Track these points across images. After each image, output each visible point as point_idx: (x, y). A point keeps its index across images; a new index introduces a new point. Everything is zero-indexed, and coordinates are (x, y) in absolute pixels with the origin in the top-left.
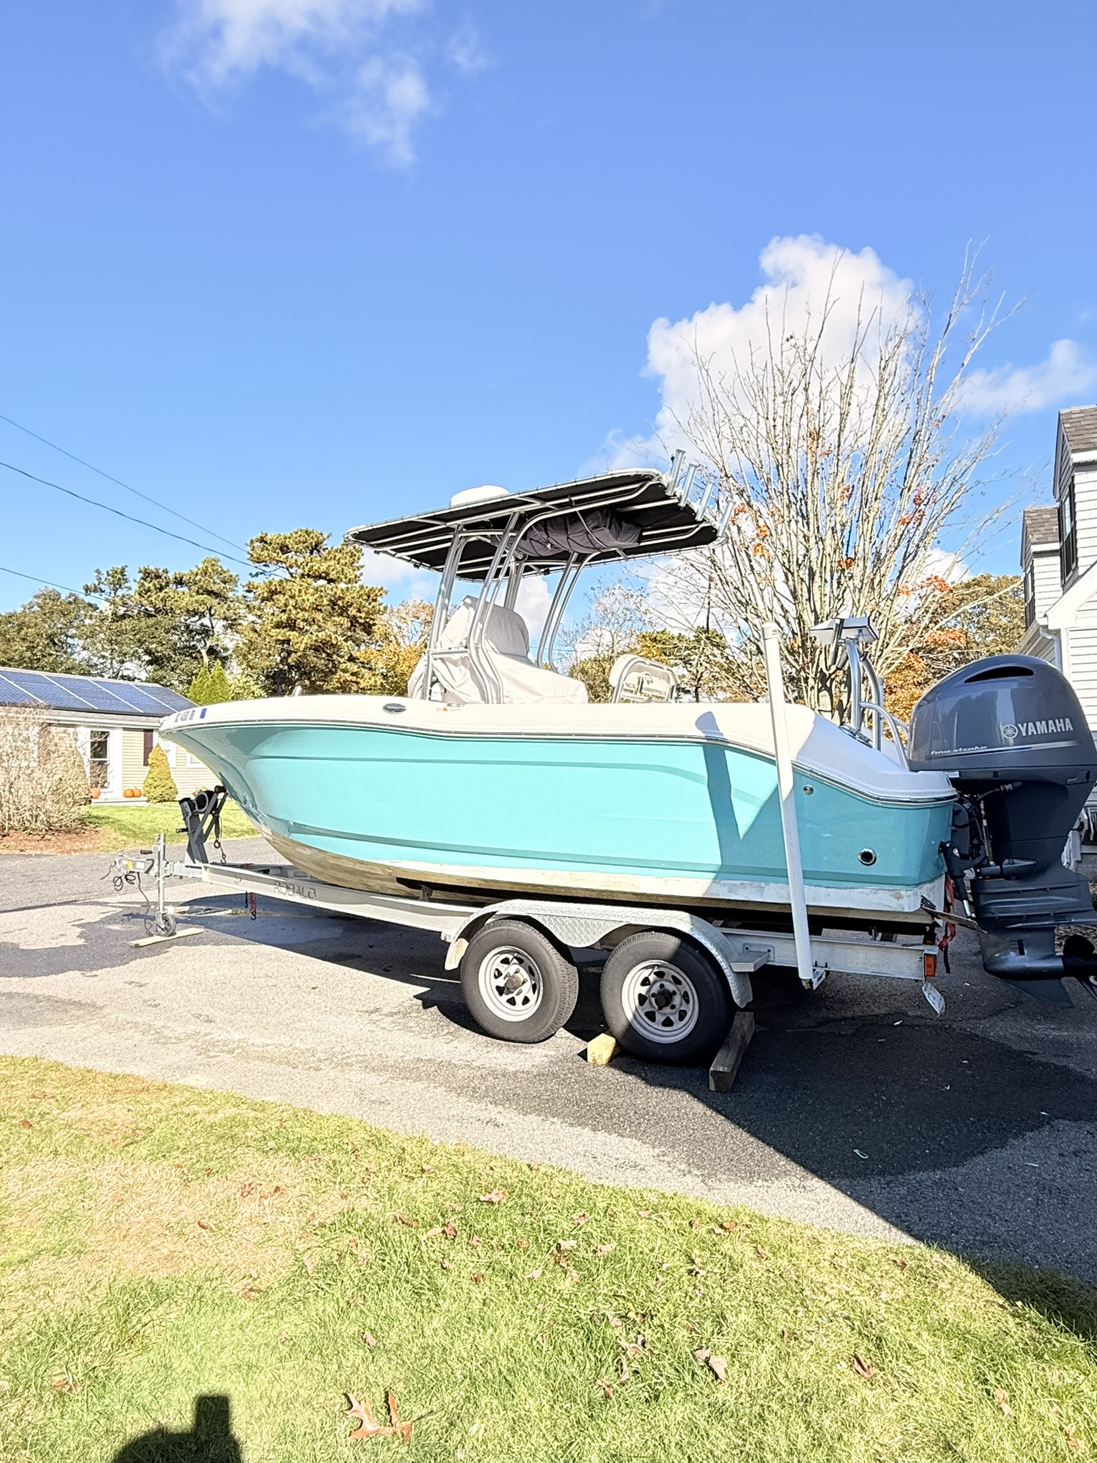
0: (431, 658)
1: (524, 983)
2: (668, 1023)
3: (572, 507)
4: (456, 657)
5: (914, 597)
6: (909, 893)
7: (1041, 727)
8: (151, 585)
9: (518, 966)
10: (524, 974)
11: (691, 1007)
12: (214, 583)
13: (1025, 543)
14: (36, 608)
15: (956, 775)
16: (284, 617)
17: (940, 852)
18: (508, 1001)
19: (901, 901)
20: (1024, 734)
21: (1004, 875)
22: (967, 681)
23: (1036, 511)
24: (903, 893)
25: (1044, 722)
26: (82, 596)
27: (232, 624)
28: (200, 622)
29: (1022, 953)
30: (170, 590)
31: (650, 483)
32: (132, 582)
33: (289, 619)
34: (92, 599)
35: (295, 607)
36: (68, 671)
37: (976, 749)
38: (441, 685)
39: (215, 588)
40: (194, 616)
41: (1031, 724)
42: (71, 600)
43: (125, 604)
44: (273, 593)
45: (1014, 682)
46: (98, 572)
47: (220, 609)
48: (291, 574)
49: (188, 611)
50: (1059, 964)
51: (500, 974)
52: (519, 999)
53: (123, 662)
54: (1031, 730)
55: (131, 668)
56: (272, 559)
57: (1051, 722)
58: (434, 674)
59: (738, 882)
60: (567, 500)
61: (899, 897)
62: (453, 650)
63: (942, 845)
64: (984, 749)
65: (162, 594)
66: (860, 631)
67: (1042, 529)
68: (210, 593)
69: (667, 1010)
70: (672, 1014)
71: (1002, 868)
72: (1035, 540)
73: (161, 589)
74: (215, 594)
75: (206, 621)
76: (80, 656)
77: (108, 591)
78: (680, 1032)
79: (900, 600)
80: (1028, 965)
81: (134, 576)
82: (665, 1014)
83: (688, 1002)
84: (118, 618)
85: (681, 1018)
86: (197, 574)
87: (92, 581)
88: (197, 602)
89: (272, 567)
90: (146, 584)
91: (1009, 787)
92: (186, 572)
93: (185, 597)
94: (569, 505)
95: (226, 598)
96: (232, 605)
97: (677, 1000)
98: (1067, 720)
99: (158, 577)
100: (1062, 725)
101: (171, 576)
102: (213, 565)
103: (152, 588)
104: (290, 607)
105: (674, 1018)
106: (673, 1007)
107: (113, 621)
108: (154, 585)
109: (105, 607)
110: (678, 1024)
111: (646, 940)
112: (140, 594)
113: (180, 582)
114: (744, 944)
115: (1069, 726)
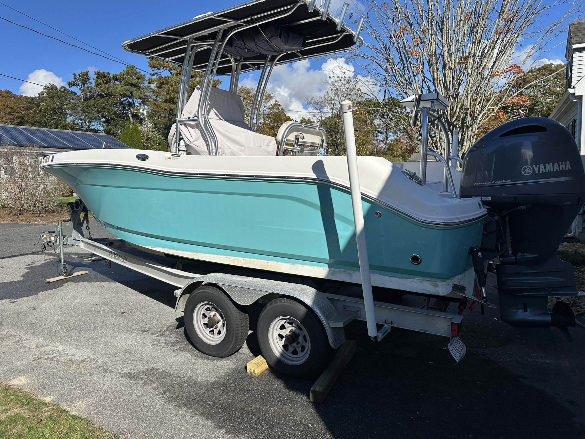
0: (178, 124)
1: (218, 322)
2: (295, 352)
3: (254, 23)
4: (193, 123)
5: (502, 77)
6: (443, 283)
7: (549, 167)
8: (101, 81)
9: (216, 313)
10: (218, 317)
11: (308, 345)
12: (133, 79)
13: (570, 43)
14: (45, 94)
15: (489, 199)
16: (168, 97)
17: (469, 253)
18: (210, 332)
19: (437, 289)
20: (537, 172)
21: (517, 262)
22: (501, 136)
23: (577, 24)
24: (438, 283)
25: (551, 164)
26: (68, 88)
27: (144, 102)
28: (127, 100)
29: (526, 311)
30: (111, 84)
31: (299, 4)
32: (92, 79)
33: (170, 97)
34: (74, 89)
35: (173, 91)
36: (64, 127)
37: (504, 182)
38: (184, 141)
39: (133, 82)
40: (124, 97)
41: (542, 166)
42: (63, 90)
43: (90, 92)
44: (163, 83)
45: (534, 137)
46: (74, 74)
47: (137, 93)
48: (171, 73)
49: (121, 95)
50: (549, 318)
51: (206, 317)
52: (216, 331)
53: (90, 122)
54: (542, 169)
55: (95, 125)
56: (160, 65)
57: (556, 164)
58: (180, 134)
59: (337, 270)
60: (250, 19)
61: (436, 286)
62: (191, 118)
63: (471, 249)
64: (509, 182)
65: (107, 86)
66: (433, 102)
67: (580, 34)
68: (132, 85)
69: (295, 344)
70: (298, 347)
71: (516, 258)
72: (576, 42)
73: (107, 83)
74: (134, 85)
75: (131, 100)
76: (69, 119)
77: (80, 84)
78: (301, 358)
79: (494, 80)
80: (529, 318)
81: (92, 75)
82: (294, 347)
83: (306, 342)
84: (86, 99)
85: (302, 350)
86: (124, 75)
87: (72, 79)
88: (124, 89)
89: (162, 70)
90: (98, 80)
91: (523, 207)
92: (118, 73)
93: (118, 87)
94: (252, 22)
95: (140, 87)
96: (142, 91)
97: (301, 339)
98: (568, 162)
99: (105, 76)
100: (564, 166)
101: (111, 75)
102: (132, 70)
103: (102, 82)
104: (171, 91)
105: (299, 350)
106: (298, 343)
107: (84, 100)
108: (103, 81)
109: (79, 92)
110: (301, 354)
111: (281, 304)
112: (97, 86)
113: (116, 79)
114: (344, 306)
115: (569, 167)
